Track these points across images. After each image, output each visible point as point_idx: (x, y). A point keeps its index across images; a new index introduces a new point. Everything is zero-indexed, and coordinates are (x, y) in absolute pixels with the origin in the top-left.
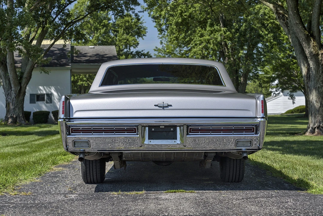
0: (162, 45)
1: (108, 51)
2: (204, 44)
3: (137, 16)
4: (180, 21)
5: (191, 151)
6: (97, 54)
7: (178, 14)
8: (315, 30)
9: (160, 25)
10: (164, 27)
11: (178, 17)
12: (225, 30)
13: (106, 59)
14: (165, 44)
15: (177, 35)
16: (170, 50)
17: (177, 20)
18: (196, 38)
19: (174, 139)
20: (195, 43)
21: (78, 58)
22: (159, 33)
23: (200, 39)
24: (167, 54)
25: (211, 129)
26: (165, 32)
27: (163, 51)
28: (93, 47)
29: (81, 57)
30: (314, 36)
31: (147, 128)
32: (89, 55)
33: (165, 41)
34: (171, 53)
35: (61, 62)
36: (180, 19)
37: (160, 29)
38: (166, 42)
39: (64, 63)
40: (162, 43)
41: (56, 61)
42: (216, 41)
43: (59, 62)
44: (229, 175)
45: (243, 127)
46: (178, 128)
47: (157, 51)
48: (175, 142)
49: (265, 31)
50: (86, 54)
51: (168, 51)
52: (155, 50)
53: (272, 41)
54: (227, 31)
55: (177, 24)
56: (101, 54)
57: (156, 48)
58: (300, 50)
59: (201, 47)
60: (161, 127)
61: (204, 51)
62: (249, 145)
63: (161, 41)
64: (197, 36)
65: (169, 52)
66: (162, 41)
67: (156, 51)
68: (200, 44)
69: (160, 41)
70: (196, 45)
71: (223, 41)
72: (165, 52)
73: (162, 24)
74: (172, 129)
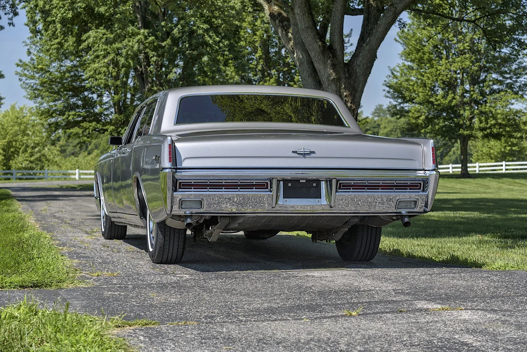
0: (30, 57)
2: (110, 57)
3: (14, 8)
4: (70, 15)
5: (337, 215)
7: (67, 5)
8: (336, 39)
9: (35, 23)
10: (40, 26)
11: (66, 10)
12: (146, 34)
14: (34, 54)
15: (61, 40)
16: (43, 65)
17: (64, 14)
18: (97, 45)
19: (317, 198)
20: (95, 54)
22: (31, 35)
23: (105, 47)
24: (39, 73)
25: (367, 184)
26: (42, 35)
27: (31, 67)
30: (334, 48)
31: (282, 183)
33: (35, 49)
34: (44, 71)
36: (70, 13)
37: (34, 28)
38: (36, 51)
40: (29, 53)
42: (132, 51)
44: (360, 251)
45: (407, 182)
46: (323, 184)
47: (21, 66)
48: (319, 201)
49: (215, 37)
51: (40, 66)
52: (18, 65)
53: (226, 53)
54: (150, 35)
55: (64, 21)
57: (21, 61)
58: (309, 71)
59: (106, 60)
60: (301, 181)
61: (111, 68)
62: (413, 206)
63: (28, 49)
64: (99, 42)
65: (42, 69)
66: (31, 50)
67: (19, 67)
68: (104, 57)
69: (27, 51)
70: (98, 57)
71: (143, 52)
72: (35, 68)
73: (38, 20)
74: (315, 185)
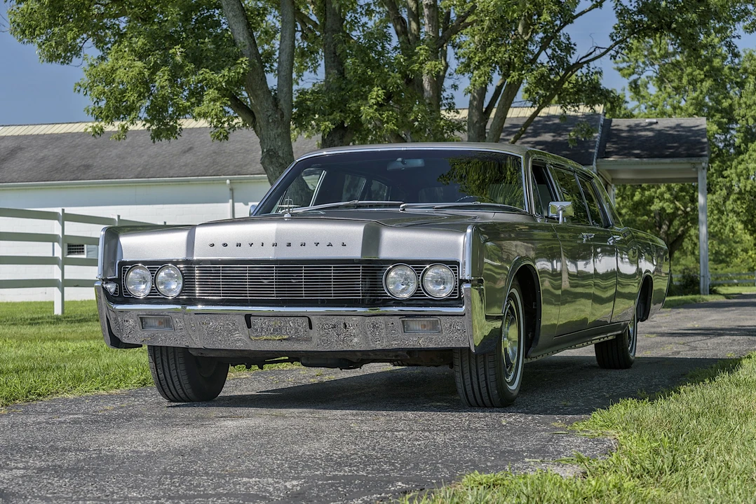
28: (654, 120)
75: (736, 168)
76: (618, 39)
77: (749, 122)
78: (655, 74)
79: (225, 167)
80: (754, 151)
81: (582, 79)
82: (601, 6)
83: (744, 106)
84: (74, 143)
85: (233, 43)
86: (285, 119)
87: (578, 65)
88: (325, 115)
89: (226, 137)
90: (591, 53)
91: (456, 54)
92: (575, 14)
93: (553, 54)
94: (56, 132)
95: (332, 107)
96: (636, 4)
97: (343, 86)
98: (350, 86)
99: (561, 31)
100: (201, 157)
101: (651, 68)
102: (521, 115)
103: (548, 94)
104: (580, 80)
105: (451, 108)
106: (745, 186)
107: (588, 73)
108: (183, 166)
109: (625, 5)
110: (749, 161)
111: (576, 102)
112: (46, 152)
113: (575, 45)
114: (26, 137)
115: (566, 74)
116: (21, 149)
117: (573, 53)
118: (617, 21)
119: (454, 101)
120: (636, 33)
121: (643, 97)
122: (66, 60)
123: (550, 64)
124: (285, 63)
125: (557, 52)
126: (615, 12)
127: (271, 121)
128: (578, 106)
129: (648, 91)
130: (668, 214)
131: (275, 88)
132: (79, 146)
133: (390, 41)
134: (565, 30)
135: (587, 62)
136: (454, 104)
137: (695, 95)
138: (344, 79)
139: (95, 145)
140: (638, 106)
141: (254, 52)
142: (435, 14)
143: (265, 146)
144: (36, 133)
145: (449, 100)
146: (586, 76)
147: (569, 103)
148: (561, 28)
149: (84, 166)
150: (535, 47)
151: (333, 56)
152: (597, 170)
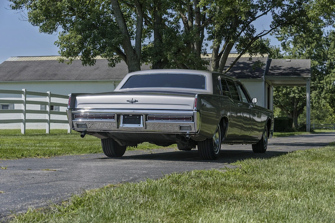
1: (303, 64)
6: (292, 68)
13: (299, 72)
19: (139, 124)
21: (272, 71)
25: (162, 117)
28: (289, 60)
29: (275, 70)
31: (122, 116)
32: (283, 68)
35: (254, 74)
39: (257, 75)
41: (249, 74)
43: (252, 74)
46: (142, 116)
48: (139, 126)
50: (281, 68)
56: (296, 68)
60: (130, 115)
62: (189, 129)
74: (138, 117)
75: (325, 80)
76: (273, 27)
77: (332, 61)
78: (292, 40)
79: (112, 76)
80: (334, 73)
81: (258, 43)
82: (266, 14)
83: (329, 54)
84: (50, 64)
85: (118, 28)
86: (138, 58)
87: (257, 37)
88: (154, 57)
89: (114, 66)
90: (262, 33)
91: (207, 31)
92: (256, 17)
93: (247, 33)
94: (42, 60)
95: (157, 54)
96: (281, 13)
97: (161, 46)
98: (164, 46)
99: (250, 24)
100: (102, 71)
101: (291, 37)
102: (234, 57)
103: (244, 49)
104: (257, 44)
105: (205, 54)
106: (330, 87)
107: (261, 41)
108: (95, 75)
109: (276, 13)
110: (331, 77)
111: (256, 53)
112: (38, 68)
113: (256, 29)
114: (30, 61)
115: (252, 41)
116: (28, 67)
117: (255, 33)
118: (273, 20)
119: (206, 51)
120: (280, 25)
121: (288, 49)
122: (51, 32)
123: (246, 37)
124: (138, 36)
125: (248, 32)
126: (272, 16)
127: (132, 59)
128: (256, 54)
129: (290, 47)
130: (297, 99)
131: (134, 46)
132: (52, 66)
133: (180, 28)
134: (251, 23)
135: (261, 36)
136: (206, 52)
137: (309, 49)
138: (161, 43)
139: (58, 66)
140: (285, 53)
141: (126, 31)
142: (199, 16)
143: (130, 69)
144: (34, 60)
145: (204, 51)
146: (260, 42)
147: (253, 53)
148: (250, 22)
149: (54, 74)
150: (239, 30)
151: (157, 33)
152: (265, 80)
